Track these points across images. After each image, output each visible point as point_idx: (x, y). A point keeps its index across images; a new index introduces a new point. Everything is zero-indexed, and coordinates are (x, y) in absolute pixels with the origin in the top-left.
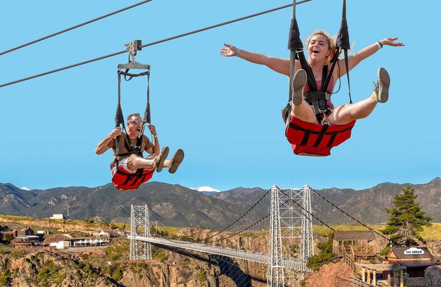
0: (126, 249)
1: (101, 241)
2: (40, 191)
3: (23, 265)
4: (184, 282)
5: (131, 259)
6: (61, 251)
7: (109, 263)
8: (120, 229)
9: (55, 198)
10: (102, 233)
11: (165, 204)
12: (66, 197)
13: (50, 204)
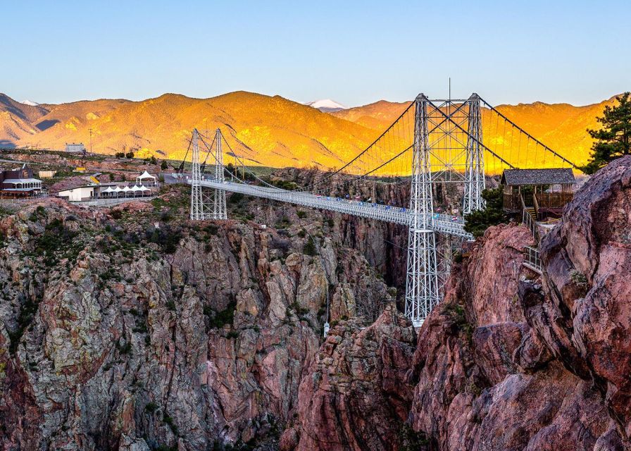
0: (184, 203)
1: (143, 189)
2: (53, 106)
3: (12, 228)
4: (279, 258)
5: (192, 218)
6: (77, 204)
7: (157, 225)
8: (176, 169)
9: (76, 117)
10: (146, 175)
11: (257, 128)
12: (95, 117)
13: (69, 129)
